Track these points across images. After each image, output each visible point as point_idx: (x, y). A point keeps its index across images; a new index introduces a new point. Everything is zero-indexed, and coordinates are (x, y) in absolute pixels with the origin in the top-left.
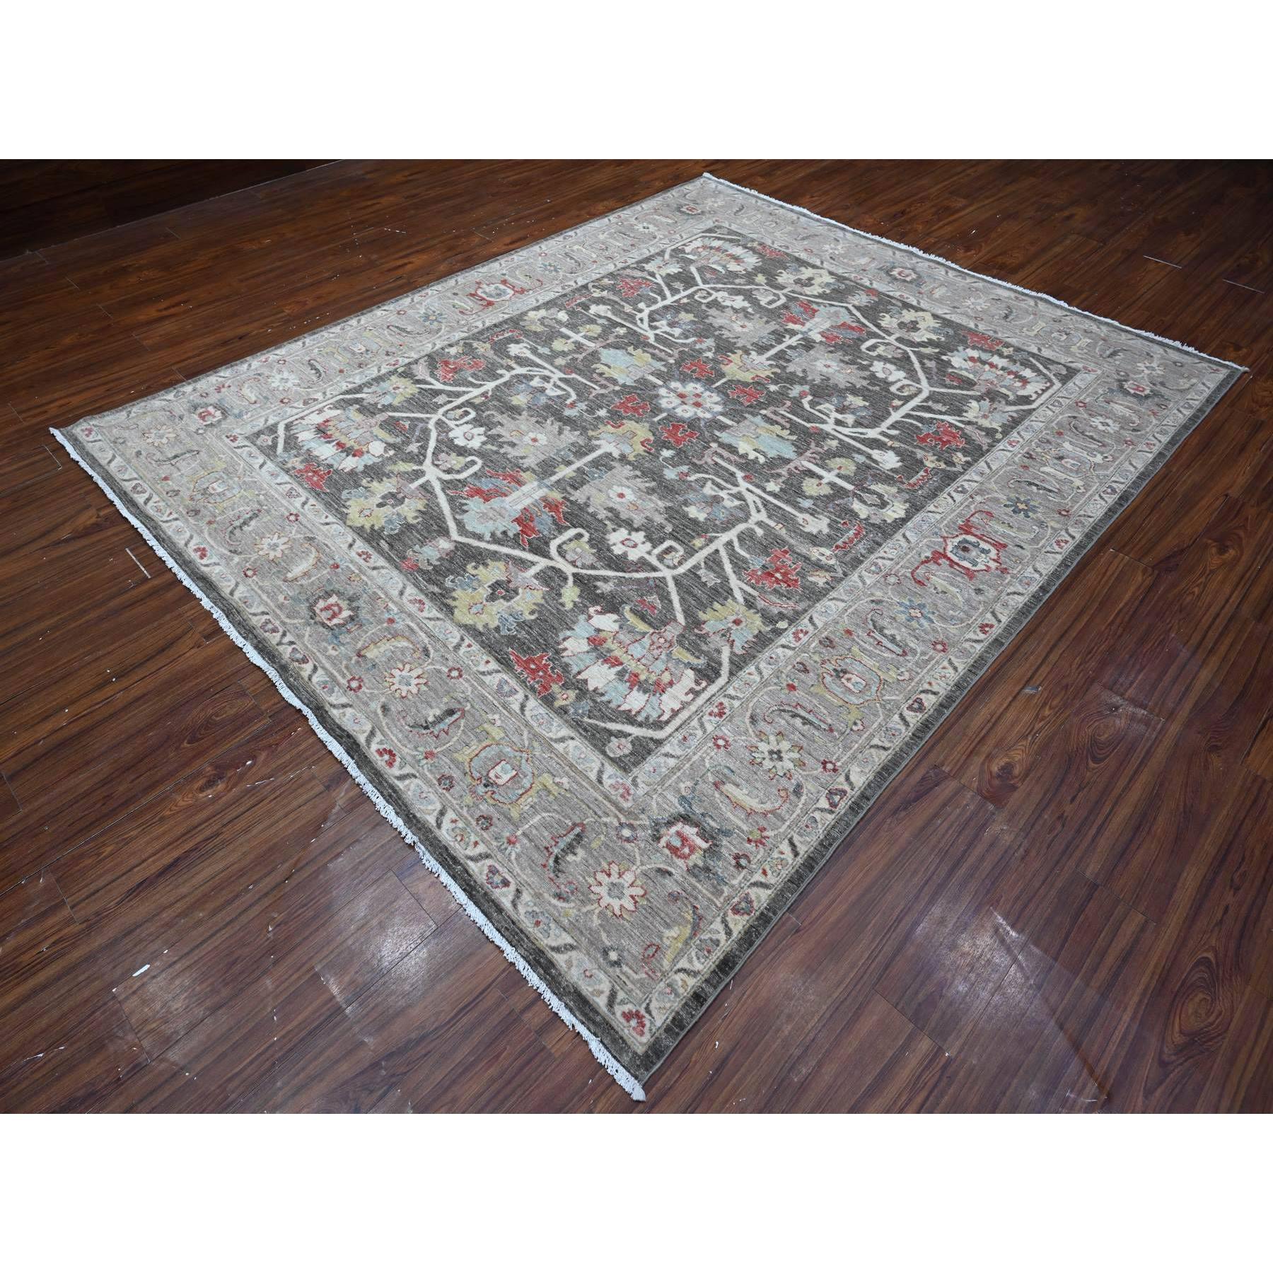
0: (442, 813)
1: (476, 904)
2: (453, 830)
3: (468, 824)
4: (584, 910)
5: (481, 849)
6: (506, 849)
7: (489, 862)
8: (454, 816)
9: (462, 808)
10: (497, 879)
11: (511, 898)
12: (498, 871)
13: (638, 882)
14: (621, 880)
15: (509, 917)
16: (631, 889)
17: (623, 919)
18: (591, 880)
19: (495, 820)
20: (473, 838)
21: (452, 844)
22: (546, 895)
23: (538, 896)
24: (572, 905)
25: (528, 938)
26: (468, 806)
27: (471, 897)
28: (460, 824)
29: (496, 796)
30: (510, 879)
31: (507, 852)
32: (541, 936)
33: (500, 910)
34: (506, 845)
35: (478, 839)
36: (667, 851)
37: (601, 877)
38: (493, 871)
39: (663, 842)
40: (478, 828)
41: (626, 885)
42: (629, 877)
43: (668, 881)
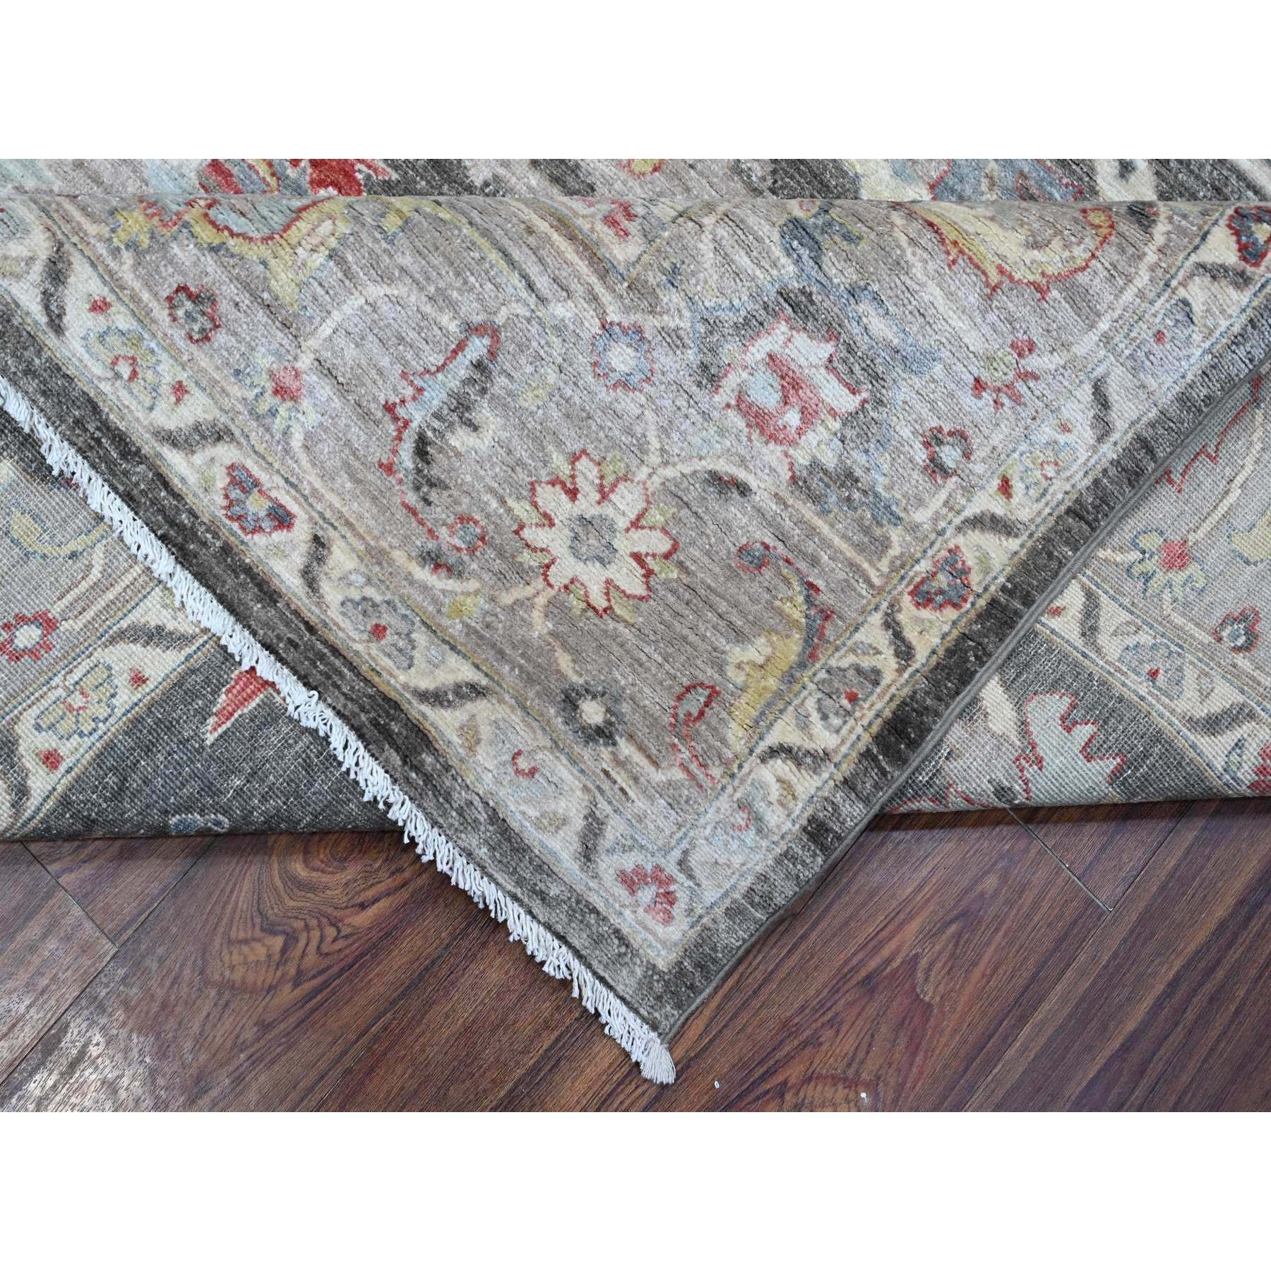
0: (56, 272)
1: (202, 577)
2: (102, 337)
3: (142, 316)
4: (507, 599)
5: (197, 408)
6: (273, 413)
7: (226, 453)
8: (97, 288)
9: (115, 252)
10: (256, 506)
11: (298, 559)
12: (256, 483)
13: (656, 517)
14: (608, 510)
15: (296, 613)
16: (635, 534)
17: (617, 619)
18: (521, 509)
19: (224, 306)
20: (168, 372)
21: (105, 387)
22: (399, 556)
23: (377, 556)
24: (473, 585)
25: (353, 668)
26: (132, 245)
27: (184, 558)
28: (122, 320)
29: (223, 216)
30: (293, 507)
31: (278, 424)
32: (386, 662)
33: (269, 594)
34: (270, 400)
35: (183, 376)
36: (737, 421)
37: (551, 499)
38: (241, 482)
39: (726, 395)
40: (178, 335)
41: (622, 523)
42: (627, 502)
43: (735, 512)
